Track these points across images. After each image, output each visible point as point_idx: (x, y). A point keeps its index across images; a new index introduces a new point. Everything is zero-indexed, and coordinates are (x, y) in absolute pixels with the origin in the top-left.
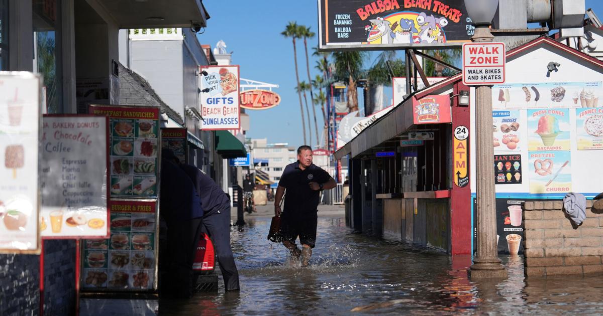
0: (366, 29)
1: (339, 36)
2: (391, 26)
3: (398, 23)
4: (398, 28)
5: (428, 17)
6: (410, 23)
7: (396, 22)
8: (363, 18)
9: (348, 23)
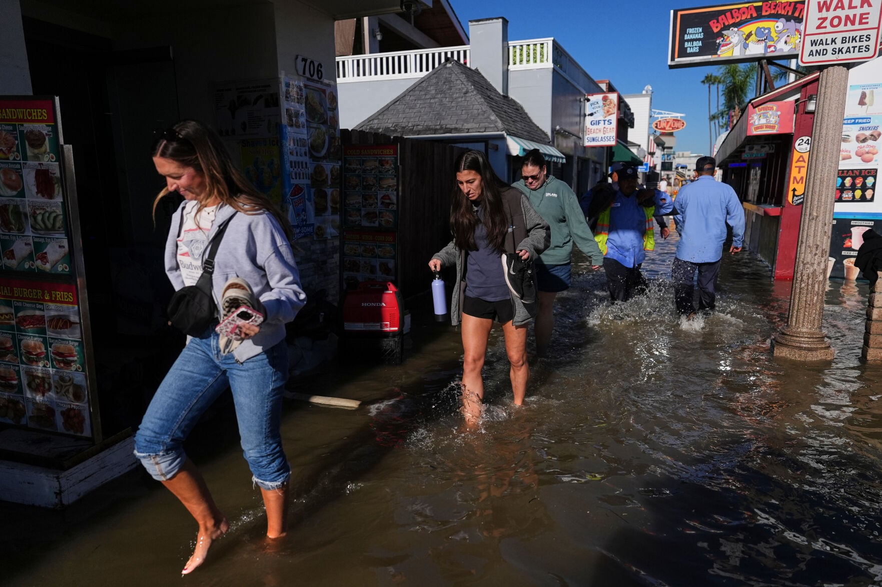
0: (718, 41)
1: (689, 51)
2: (745, 36)
3: (753, 32)
4: (753, 37)
5: (788, 23)
6: (767, 31)
7: (751, 32)
8: (716, 30)
9: (699, 37)
